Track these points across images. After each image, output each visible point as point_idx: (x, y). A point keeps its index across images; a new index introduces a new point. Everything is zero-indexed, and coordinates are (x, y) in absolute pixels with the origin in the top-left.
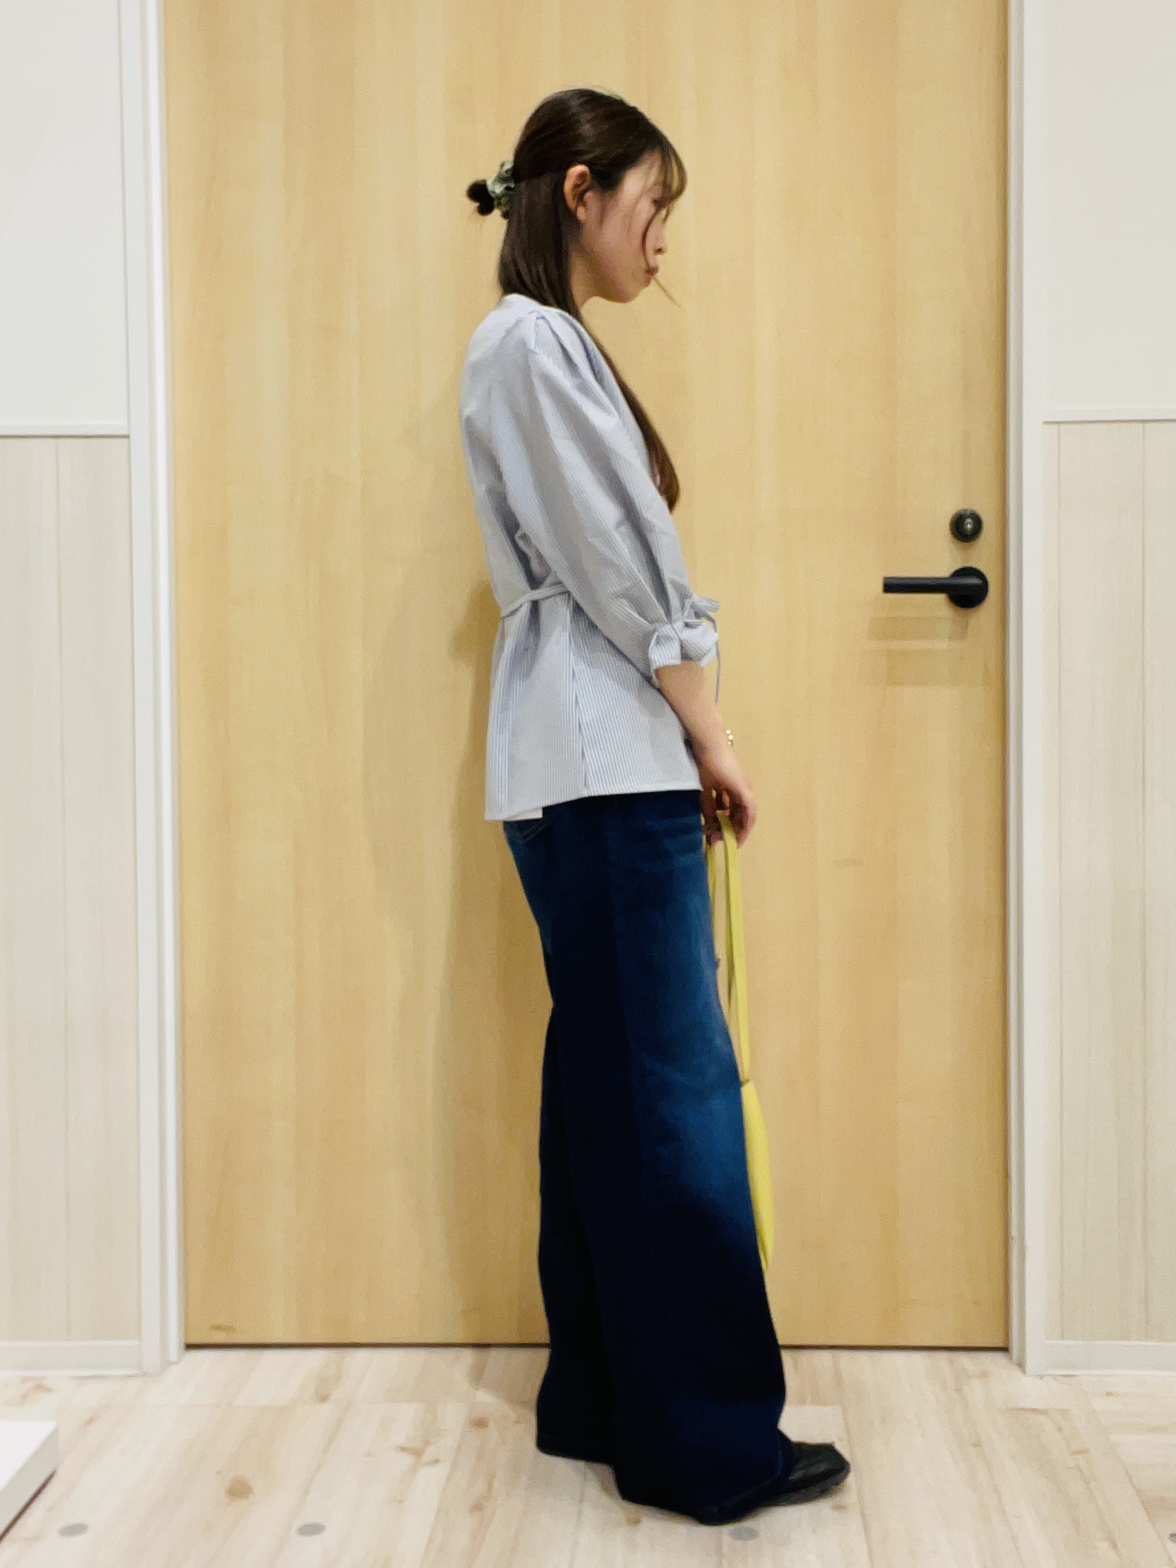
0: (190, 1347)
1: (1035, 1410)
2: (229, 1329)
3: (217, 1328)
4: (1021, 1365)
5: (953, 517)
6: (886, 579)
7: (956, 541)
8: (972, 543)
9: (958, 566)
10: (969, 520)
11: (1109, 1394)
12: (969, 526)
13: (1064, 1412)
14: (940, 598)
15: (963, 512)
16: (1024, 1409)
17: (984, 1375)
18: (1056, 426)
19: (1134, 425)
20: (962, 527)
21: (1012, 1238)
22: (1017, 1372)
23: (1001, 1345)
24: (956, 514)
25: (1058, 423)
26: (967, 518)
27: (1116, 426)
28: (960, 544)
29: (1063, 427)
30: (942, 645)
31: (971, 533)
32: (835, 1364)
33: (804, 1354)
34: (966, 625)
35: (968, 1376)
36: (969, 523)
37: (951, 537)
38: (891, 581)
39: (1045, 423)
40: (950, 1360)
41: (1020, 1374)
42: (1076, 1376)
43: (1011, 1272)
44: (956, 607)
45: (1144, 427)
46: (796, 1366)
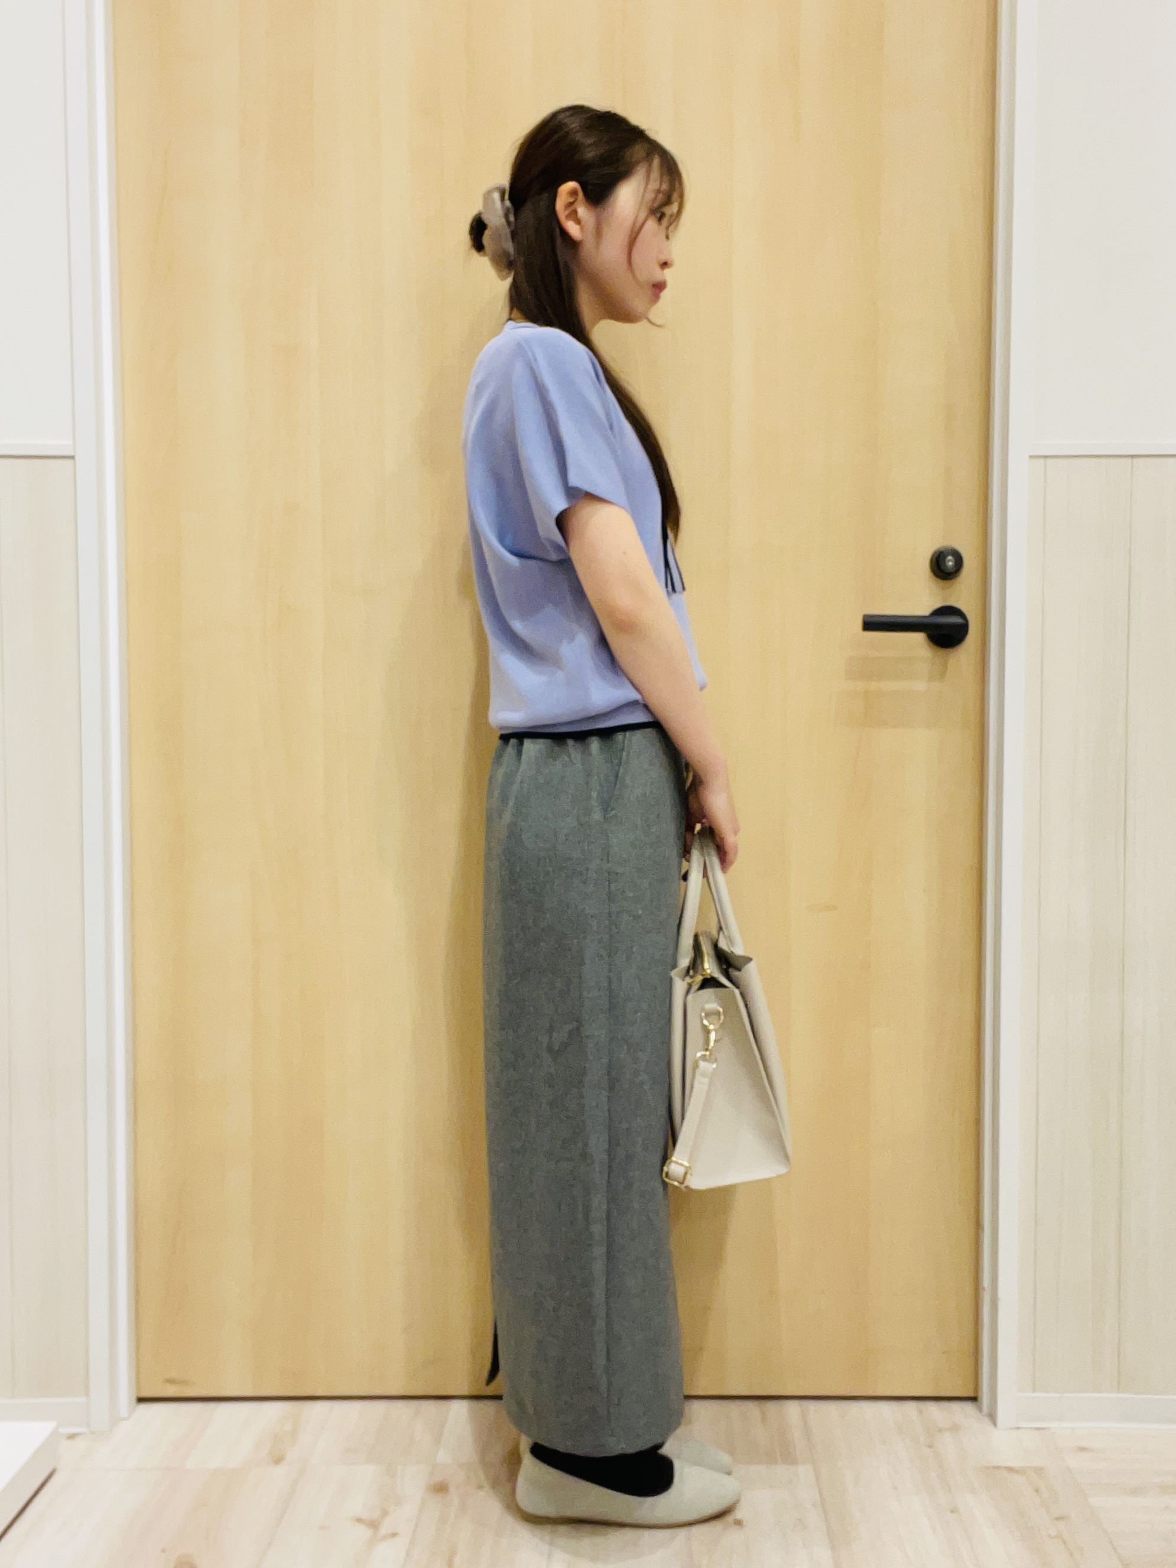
0: (141, 1400)
1: (1010, 1469)
2: (184, 1383)
3: (171, 1381)
4: (992, 1417)
5: (933, 555)
6: (865, 617)
7: (934, 577)
8: (953, 581)
9: (938, 605)
10: (950, 558)
11: (1083, 1449)
12: (950, 563)
13: (1039, 1471)
14: (919, 638)
15: (944, 549)
16: (998, 1468)
17: (955, 1428)
18: (1042, 461)
19: (1123, 461)
20: (945, 565)
21: (984, 1289)
22: (989, 1426)
23: (972, 1394)
24: (935, 552)
25: (1046, 457)
26: (947, 556)
27: (1103, 461)
28: (941, 583)
29: (1049, 461)
30: (920, 686)
31: (952, 571)
32: (804, 1417)
33: (771, 1406)
34: (945, 666)
35: (940, 1431)
36: (949, 561)
37: (931, 574)
38: (873, 620)
39: (1031, 457)
40: (921, 1412)
41: (993, 1427)
42: (1049, 1429)
43: (982, 1325)
44: (935, 647)
45: (1132, 462)
46: (764, 1418)
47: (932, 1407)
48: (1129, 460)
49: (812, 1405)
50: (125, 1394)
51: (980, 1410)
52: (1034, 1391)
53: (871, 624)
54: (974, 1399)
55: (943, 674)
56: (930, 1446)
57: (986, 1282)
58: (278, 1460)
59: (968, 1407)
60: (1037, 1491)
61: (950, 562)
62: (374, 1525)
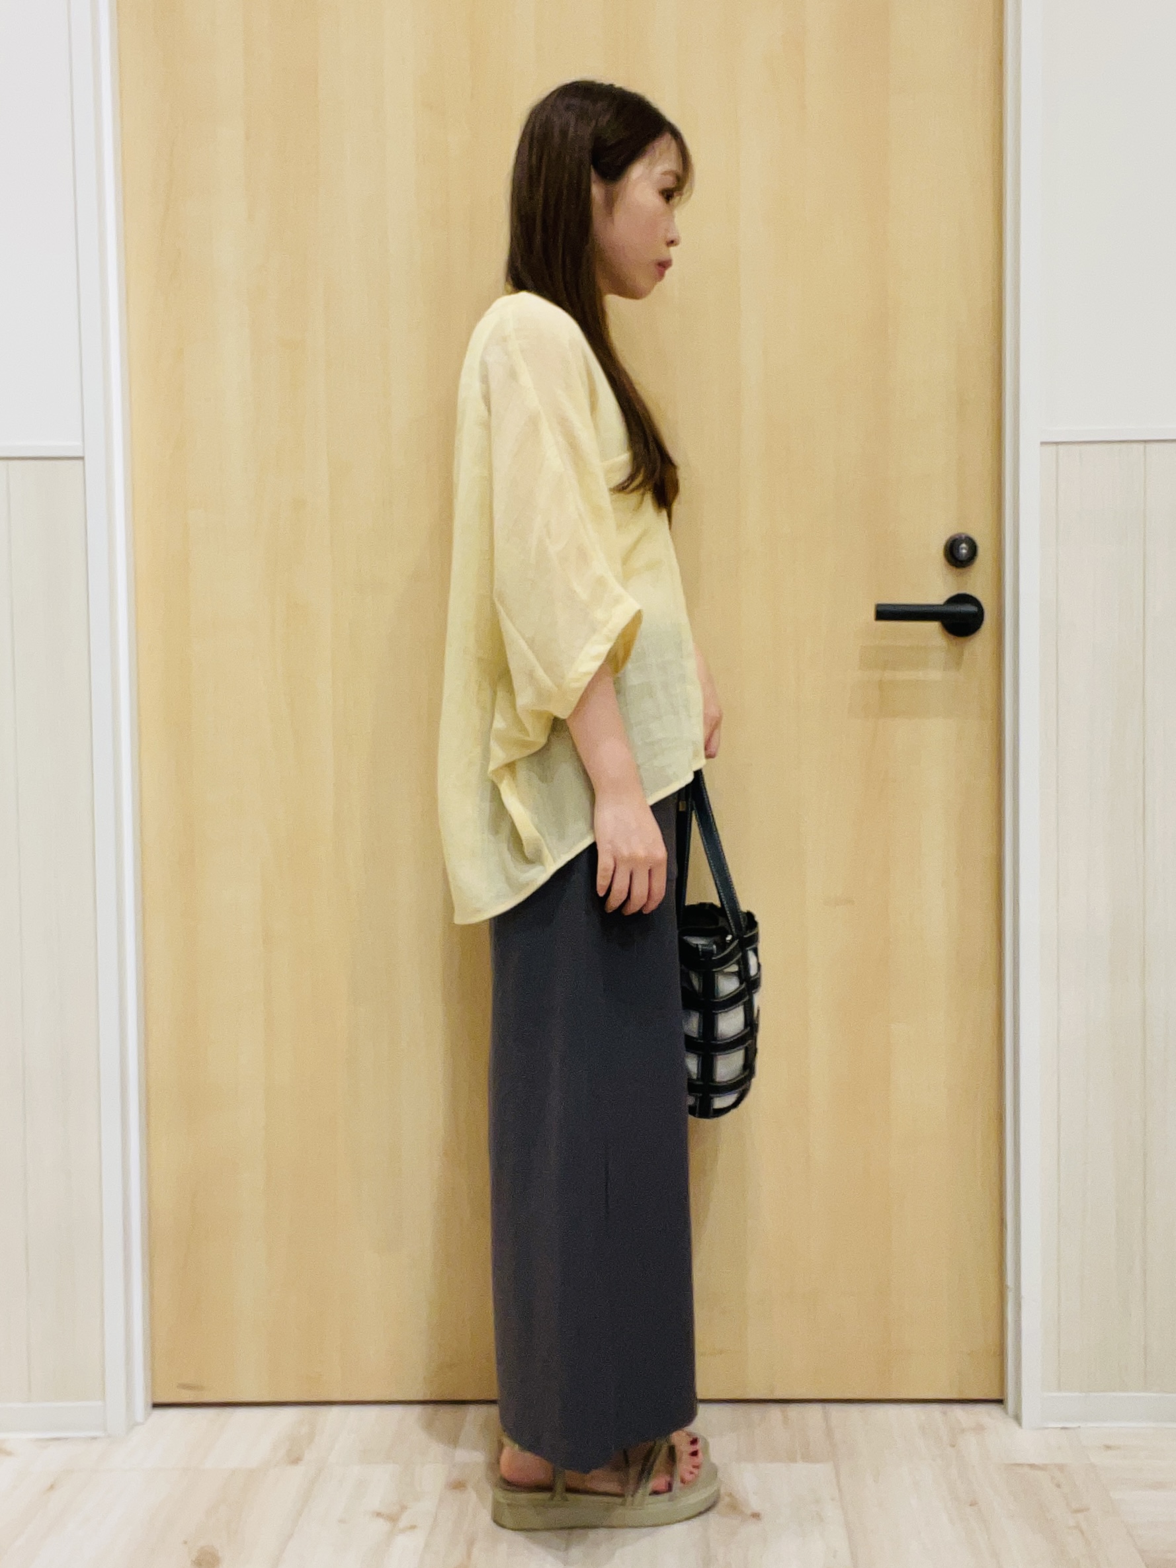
0: (156, 1406)
1: (1032, 1466)
2: (198, 1388)
3: (185, 1387)
4: (1017, 1418)
5: (947, 542)
6: (877, 606)
7: (948, 565)
8: (966, 569)
9: (952, 593)
10: (964, 545)
11: (1108, 1447)
13: (1061, 1468)
14: (934, 627)
15: (957, 537)
16: (1020, 1465)
17: (980, 1429)
18: (1054, 447)
19: (1135, 446)
20: (960, 551)
21: (1007, 1286)
22: (1012, 1424)
23: (997, 1397)
24: (951, 538)
25: (1057, 443)
26: (961, 543)
27: (1116, 447)
28: (954, 569)
29: (1062, 448)
30: (935, 675)
31: (965, 559)
32: (826, 1418)
33: (793, 1410)
34: (961, 654)
35: (963, 1431)
36: (962, 549)
37: (947, 563)
38: (883, 608)
39: (1043, 443)
40: (945, 1413)
41: (1017, 1428)
42: (1074, 1429)
43: (1007, 1322)
44: (952, 637)
45: (1145, 446)
46: (786, 1420)
47: (958, 1411)
48: (1141, 446)
49: (834, 1409)
50: (141, 1400)
51: (1006, 1411)
52: (1059, 1389)
53: (885, 613)
54: (1000, 1402)
55: (958, 663)
56: (954, 1446)
57: (1010, 1280)
58: (296, 1461)
59: (994, 1409)
60: (1058, 1486)
61: (964, 550)
62: (393, 1519)
